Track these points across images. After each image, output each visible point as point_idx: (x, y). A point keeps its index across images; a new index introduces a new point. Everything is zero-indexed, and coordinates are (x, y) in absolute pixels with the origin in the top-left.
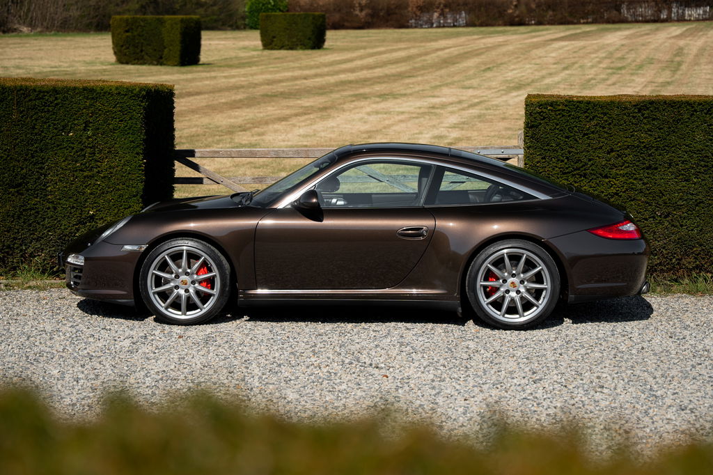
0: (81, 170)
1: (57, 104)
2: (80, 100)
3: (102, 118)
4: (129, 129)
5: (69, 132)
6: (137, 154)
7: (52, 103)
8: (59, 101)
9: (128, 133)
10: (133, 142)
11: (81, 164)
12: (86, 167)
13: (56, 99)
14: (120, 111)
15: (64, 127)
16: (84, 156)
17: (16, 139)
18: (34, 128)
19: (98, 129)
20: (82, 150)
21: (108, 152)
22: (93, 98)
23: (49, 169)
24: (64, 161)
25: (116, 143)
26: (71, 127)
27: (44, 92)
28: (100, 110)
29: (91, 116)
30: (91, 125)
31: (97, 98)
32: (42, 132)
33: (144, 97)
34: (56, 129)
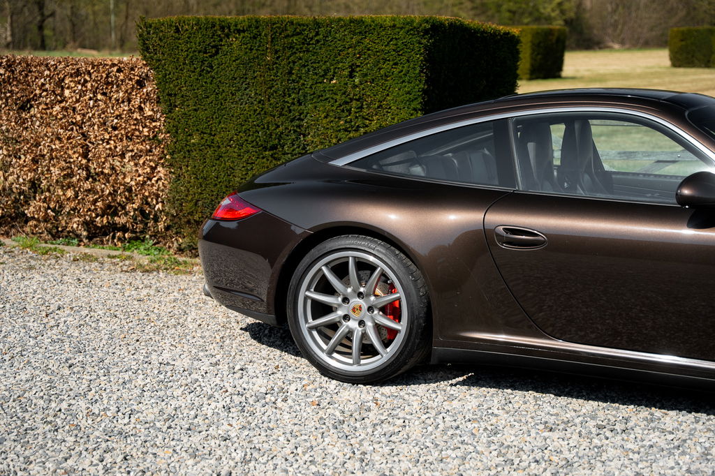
0: (346, 130)
1: (318, 41)
2: (345, 35)
3: (371, 60)
4: (405, 75)
5: (332, 79)
6: (415, 109)
7: (312, 39)
8: (321, 36)
9: (404, 81)
10: (409, 93)
11: (346, 122)
12: (352, 127)
13: (317, 34)
14: (394, 50)
15: (326, 71)
16: (349, 111)
17: (271, 88)
18: (290, 73)
19: (366, 75)
20: (346, 103)
21: (378, 107)
22: (360, 33)
23: (308, 127)
24: (326, 117)
25: (388, 95)
26: (334, 73)
27: (304, 25)
28: (369, 50)
29: (359, 58)
30: (358, 69)
31: (366, 32)
32: (300, 78)
33: (426, 32)
34: (316, 74)
